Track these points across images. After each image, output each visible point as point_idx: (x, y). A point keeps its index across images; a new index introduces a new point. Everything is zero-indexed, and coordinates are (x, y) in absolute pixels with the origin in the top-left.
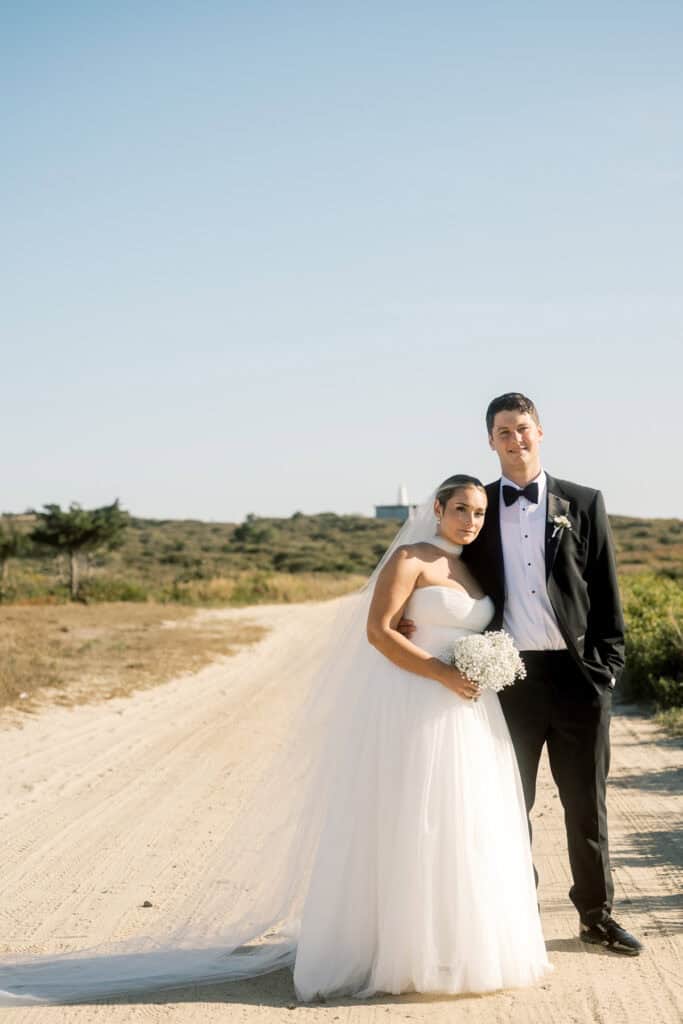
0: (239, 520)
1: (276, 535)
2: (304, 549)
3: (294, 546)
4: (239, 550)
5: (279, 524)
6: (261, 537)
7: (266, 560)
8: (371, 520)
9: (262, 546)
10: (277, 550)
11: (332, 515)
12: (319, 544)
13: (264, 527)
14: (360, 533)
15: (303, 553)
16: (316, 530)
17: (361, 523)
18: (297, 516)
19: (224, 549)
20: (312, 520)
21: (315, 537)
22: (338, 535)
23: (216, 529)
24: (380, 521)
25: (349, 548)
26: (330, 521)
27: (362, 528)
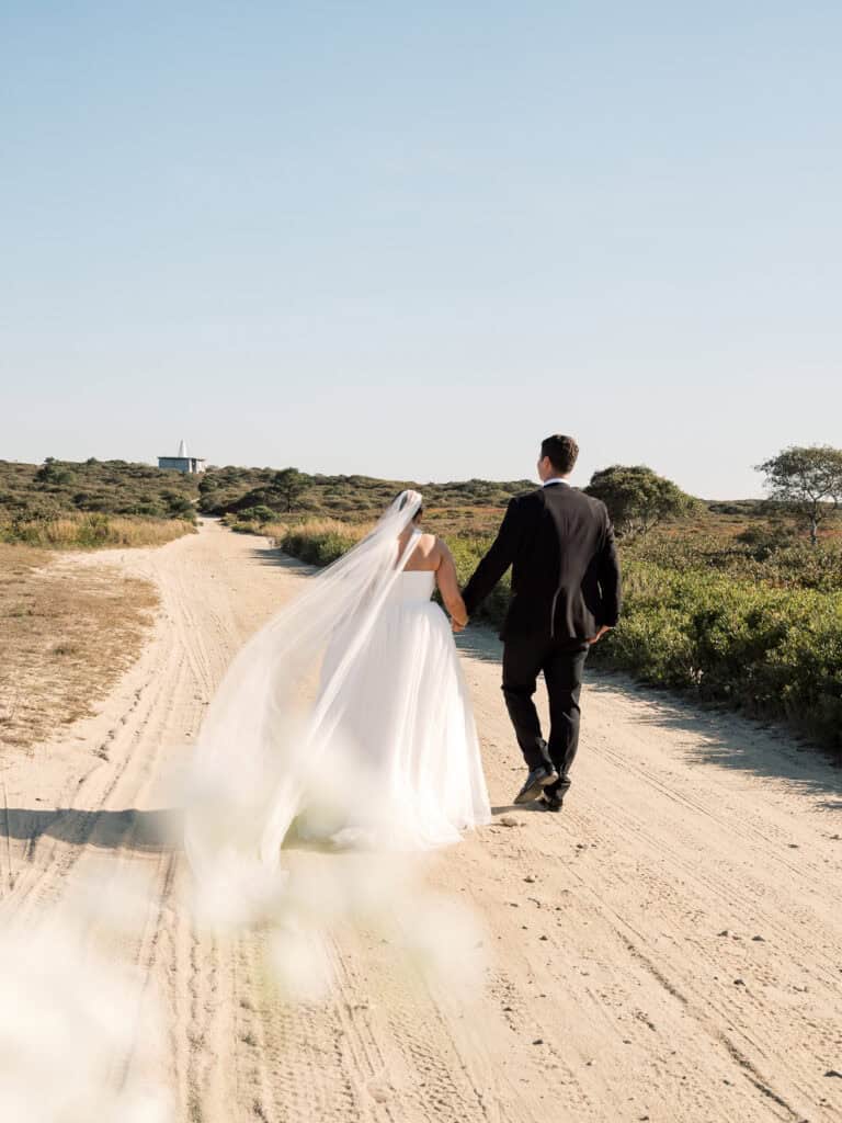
0: (40, 462)
1: (75, 478)
2: (99, 491)
3: (91, 489)
4: (41, 489)
5: (76, 468)
6: (60, 479)
7: (67, 499)
8: (155, 469)
9: (62, 487)
10: (76, 491)
11: (122, 462)
12: (112, 487)
13: (63, 469)
14: (147, 480)
15: (98, 494)
16: (108, 475)
17: (147, 471)
18: (91, 462)
19: (29, 488)
20: (104, 466)
21: (107, 482)
22: (127, 481)
23: (20, 469)
24: (163, 471)
25: (140, 493)
26: (120, 467)
27: (149, 476)
